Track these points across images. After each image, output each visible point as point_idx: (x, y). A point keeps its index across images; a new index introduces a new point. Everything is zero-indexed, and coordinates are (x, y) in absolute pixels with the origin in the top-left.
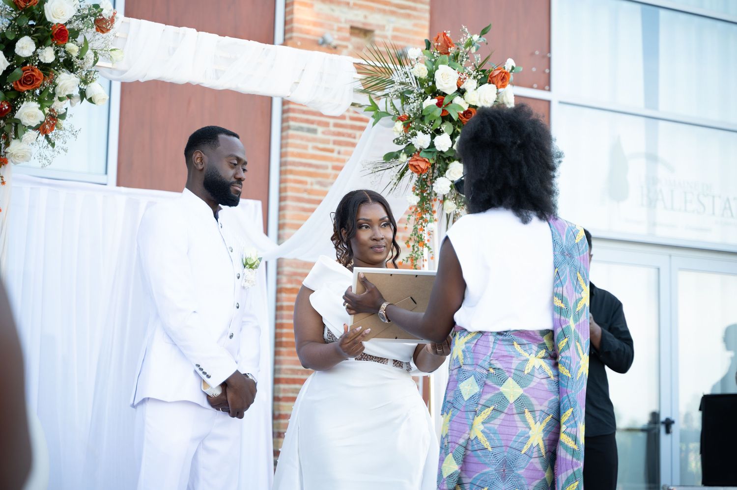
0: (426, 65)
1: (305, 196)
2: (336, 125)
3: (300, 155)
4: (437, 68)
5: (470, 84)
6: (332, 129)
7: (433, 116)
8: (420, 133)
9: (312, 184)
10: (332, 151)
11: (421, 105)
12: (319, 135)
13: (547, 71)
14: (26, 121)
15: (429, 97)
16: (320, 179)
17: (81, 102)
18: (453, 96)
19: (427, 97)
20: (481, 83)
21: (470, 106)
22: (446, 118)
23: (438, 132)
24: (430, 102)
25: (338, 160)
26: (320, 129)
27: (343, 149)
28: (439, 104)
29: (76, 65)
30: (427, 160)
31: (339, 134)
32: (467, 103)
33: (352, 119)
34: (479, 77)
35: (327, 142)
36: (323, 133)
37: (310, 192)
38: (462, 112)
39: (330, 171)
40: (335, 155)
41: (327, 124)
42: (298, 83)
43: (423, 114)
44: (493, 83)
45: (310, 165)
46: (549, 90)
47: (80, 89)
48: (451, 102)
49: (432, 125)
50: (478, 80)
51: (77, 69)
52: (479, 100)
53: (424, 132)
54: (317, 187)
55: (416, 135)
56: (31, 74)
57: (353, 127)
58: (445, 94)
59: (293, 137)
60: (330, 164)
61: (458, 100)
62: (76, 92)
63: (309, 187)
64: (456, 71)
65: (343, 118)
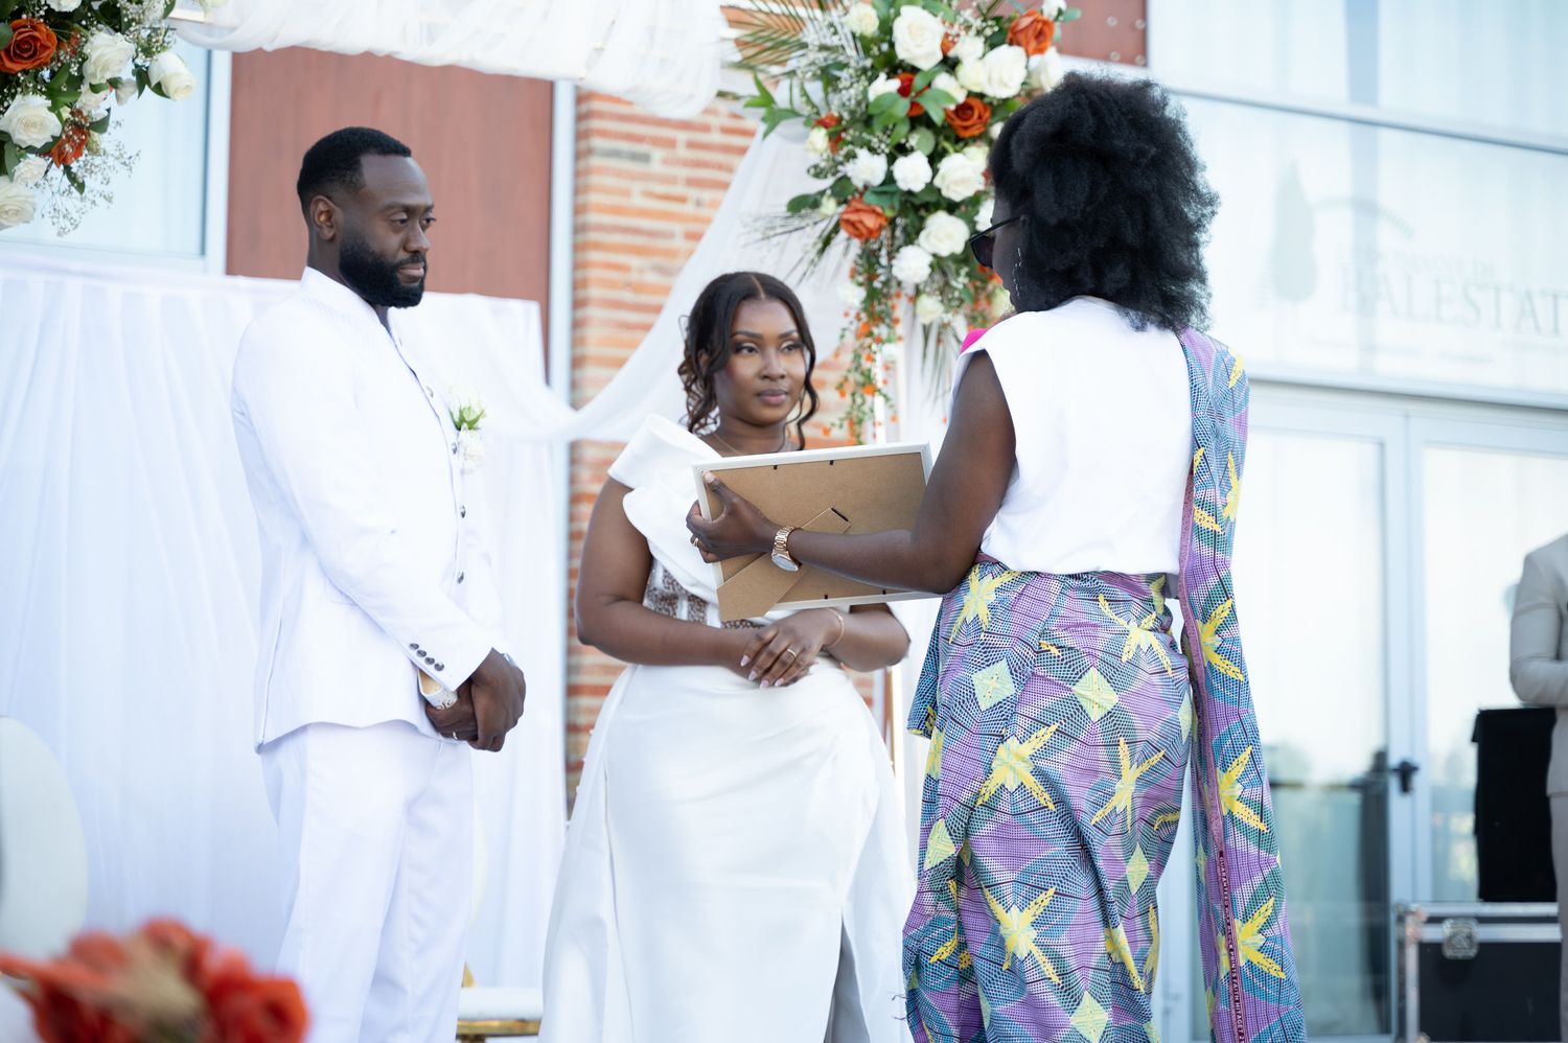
0: (874, 6)
1: (627, 296)
2: (691, 145)
3: (616, 210)
4: (898, 14)
5: (969, 48)
6: (683, 152)
7: (891, 116)
8: (863, 153)
9: (641, 271)
10: (682, 200)
11: (865, 92)
12: (656, 167)
13: (1139, 23)
14: (22, 137)
15: (883, 76)
16: (657, 260)
17: (140, 94)
18: (933, 73)
19: (878, 76)
20: (992, 43)
21: (970, 94)
22: (919, 120)
23: (902, 150)
24: (885, 86)
25: (697, 219)
26: (658, 154)
27: (706, 195)
28: (904, 91)
29: (127, 15)
30: (879, 210)
31: (699, 164)
32: (962, 87)
33: (726, 131)
34: (988, 32)
35: (672, 180)
36: (665, 162)
37: (637, 288)
38: (952, 107)
39: (679, 243)
40: (689, 209)
41: (671, 144)
42: (602, 50)
43: (872, 111)
44: (1019, 44)
45: (637, 231)
46: (1145, 65)
47: (137, 66)
48: (929, 85)
49: (889, 136)
50: (987, 39)
51: (129, 24)
52: (990, 80)
53: (872, 150)
54: (652, 278)
55: (854, 156)
56: (30, 36)
57: (726, 149)
58: (915, 70)
59: (600, 171)
60: (678, 228)
61: (943, 81)
62: (127, 74)
63: (634, 277)
64: (939, 19)
65: (706, 128)
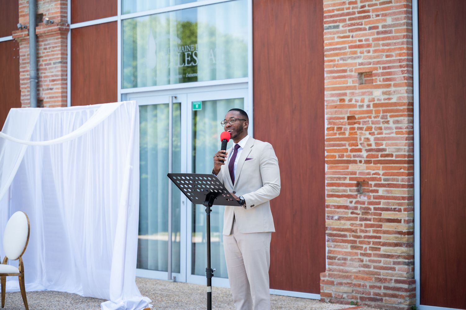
1: (335, 69)
2: (350, 19)
6: (348, 22)
9: (338, 61)
10: (348, 37)
12: (341, 29)
16: (342, 57)
25: (352, 42)
26: (341, 24)
27: (354, 34)
31: (352, 25)
33: (359, 12)
36: (343, 27)
37: (337, 66)
39: (348, 50)
40: (351, 39)
41: (344, 20)
45: (336, 49)
54: (341, 62)
57: (359, 18)
60: (347, 45)
63: (336, 63)
65: (354, 13)
